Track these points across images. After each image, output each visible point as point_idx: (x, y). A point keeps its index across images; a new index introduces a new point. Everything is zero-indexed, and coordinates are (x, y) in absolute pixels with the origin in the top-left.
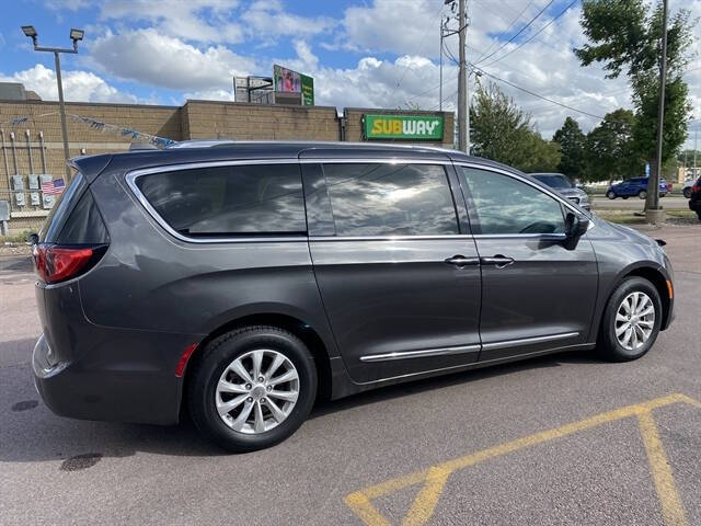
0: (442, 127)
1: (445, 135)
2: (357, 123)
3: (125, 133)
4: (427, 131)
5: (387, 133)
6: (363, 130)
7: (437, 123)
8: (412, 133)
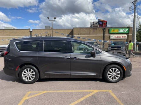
0: (129, 30)
1: (130, 32)
2: (107, 30)
3: (62, 34)
4: (125, 31)
5: (115, 32)
6: (109, 32)
7: (128, 30)
8: (121, 32)
